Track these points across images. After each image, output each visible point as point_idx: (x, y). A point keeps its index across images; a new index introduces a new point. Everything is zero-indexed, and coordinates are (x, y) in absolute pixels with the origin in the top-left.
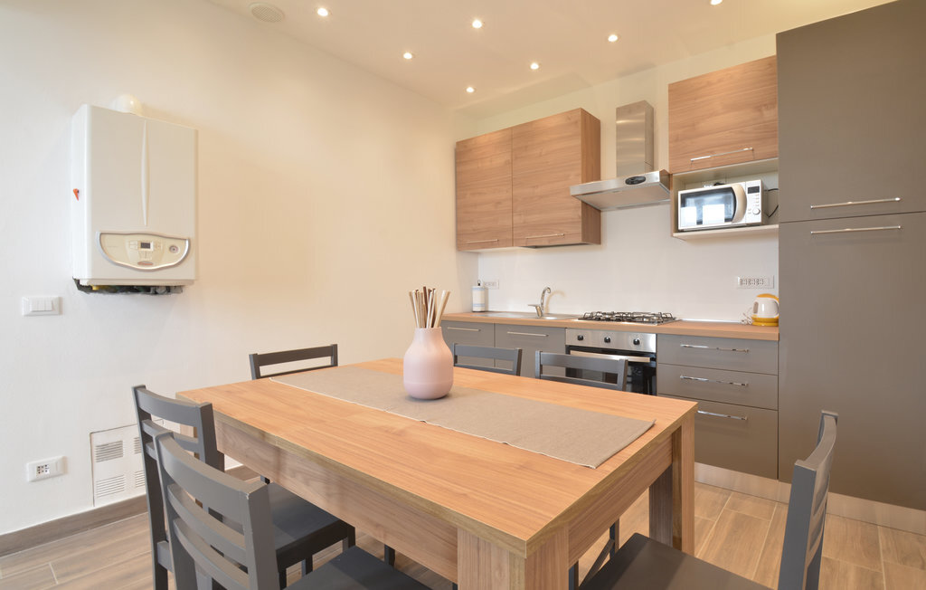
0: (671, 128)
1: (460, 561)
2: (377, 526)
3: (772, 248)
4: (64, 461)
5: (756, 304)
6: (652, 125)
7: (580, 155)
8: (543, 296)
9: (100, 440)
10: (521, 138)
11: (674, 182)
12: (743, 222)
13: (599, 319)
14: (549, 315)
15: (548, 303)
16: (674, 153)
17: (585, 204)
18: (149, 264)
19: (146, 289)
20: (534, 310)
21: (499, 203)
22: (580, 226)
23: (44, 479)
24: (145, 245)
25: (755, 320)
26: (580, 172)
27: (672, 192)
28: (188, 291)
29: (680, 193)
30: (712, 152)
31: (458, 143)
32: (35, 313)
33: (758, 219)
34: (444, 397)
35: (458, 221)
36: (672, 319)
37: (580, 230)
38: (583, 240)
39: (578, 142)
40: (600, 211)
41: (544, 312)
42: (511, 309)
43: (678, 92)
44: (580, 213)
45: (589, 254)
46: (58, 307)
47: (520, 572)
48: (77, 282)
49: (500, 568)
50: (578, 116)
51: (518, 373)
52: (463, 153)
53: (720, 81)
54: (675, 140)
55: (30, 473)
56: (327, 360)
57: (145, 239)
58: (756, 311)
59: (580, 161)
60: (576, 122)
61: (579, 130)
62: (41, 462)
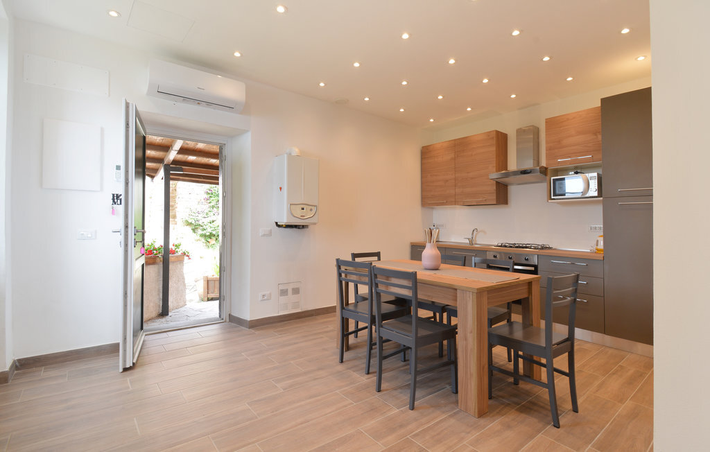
0: (547, 142)
1: (458, 300)
2: (429, 296)
3: (599, 210)
4: (270, 294)
5: (598, 241)
6: (538, 138)
7: (495, 156)
8: (473, 233)
9: (281, 287)
10: (460, 146)
11: (549, 172)
12: (587, 195)
13: (506, 246)
14: (476, 244)
15: (475, 238)
16: (548, 157)
17: (498, 183)
18: (304, 216)
19: (296, 226)
20: (467, 241)
21: (447, 181)
22: (495, 194)
23: (265, 300)
24: (303, 209)
25: (597, 249)
26: (495, 165)
27: (548, 177)
28: (310, 227)
29: (552, 178)
30: (570, 157)
31: (423, 147)
32: (264, 235)
33: (596, 194)
34: (437, 269)
35: (423, 190)
36: (550, 248)
37: (495, 197)
38: (497, 201)
39: (494, 149)
40: (507, 186)
41: (474, 242)
42: (453, 240)
43: (551, 123)
44: (495, 188)
45: (500, 210)
46: (270, 234)
47: (475, 297)
48: (276, 223)
49: (469, 297)
50: (494, 135)
51: (464, 266)
52: (425, 153)
53: (574, 118)
54: (549, 149)
55: (260, 298)
56: (376, 258)
57: (302, 206)
58: (597, 245)
59: (495, 159)
60: (493, 138)
61: (494, 142)
62: (263, 293)
